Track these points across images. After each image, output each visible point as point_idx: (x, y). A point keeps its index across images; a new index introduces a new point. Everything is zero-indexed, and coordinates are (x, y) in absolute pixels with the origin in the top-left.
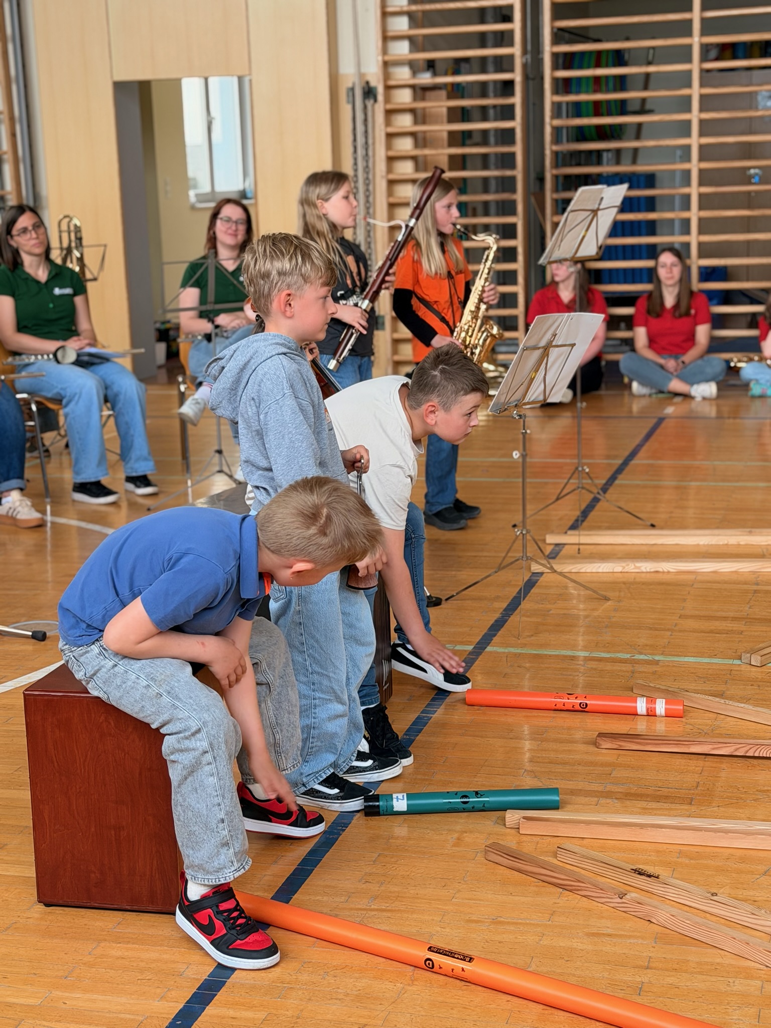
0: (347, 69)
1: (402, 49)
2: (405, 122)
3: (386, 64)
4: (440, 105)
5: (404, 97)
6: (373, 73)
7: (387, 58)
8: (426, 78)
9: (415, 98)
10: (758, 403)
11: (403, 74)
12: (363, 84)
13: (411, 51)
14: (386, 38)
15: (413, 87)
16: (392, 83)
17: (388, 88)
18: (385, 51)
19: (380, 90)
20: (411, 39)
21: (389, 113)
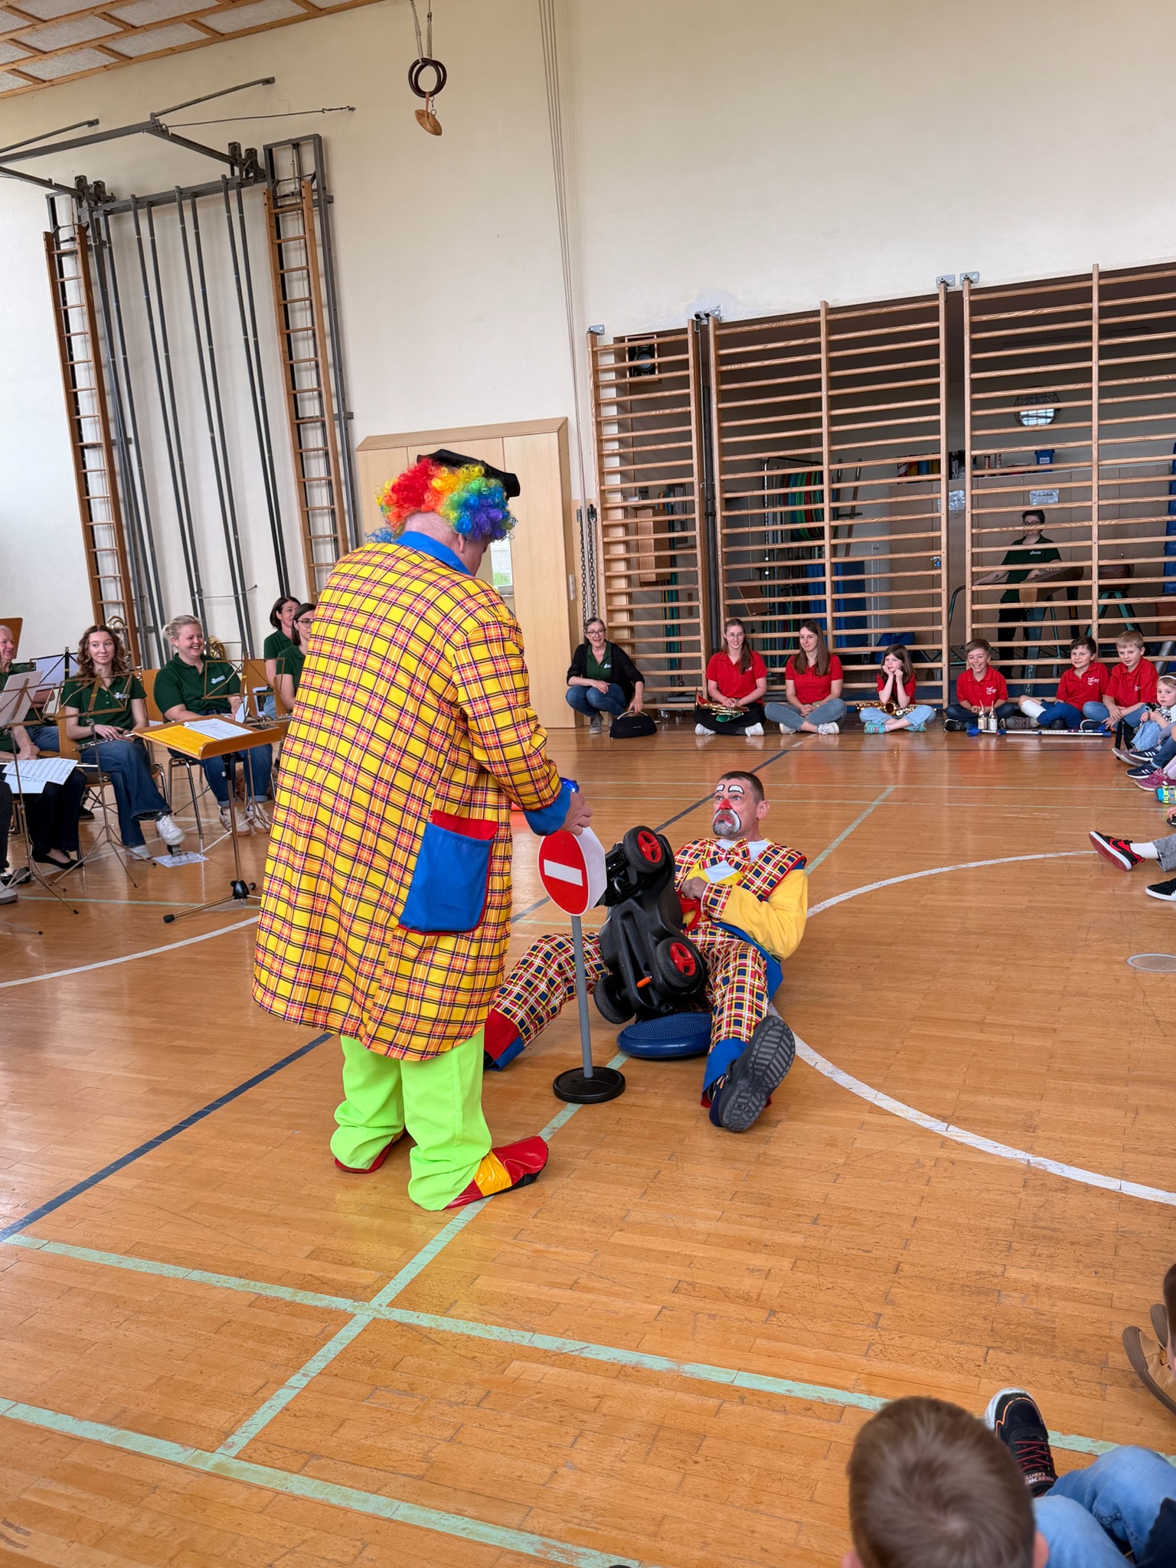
0: (576, 495)
1: (615, 481)
2: (619, 533)
3: (602, 492)
4: (648, 520)
5: (618, 515)
6: (594, 497)
7: (602, 488)
8: (635, 501)
9: (626, 517)
10: (872, 738)
11: (617, 499)
12: (588, 507)
13: (622, 482)
14: (602, 473)
15: (625, 508)
16: (608, 505)
17: (605, 510)
18: (602, 482)
19: (599, 511)
20: (622, 473)
21: (606, 527)
